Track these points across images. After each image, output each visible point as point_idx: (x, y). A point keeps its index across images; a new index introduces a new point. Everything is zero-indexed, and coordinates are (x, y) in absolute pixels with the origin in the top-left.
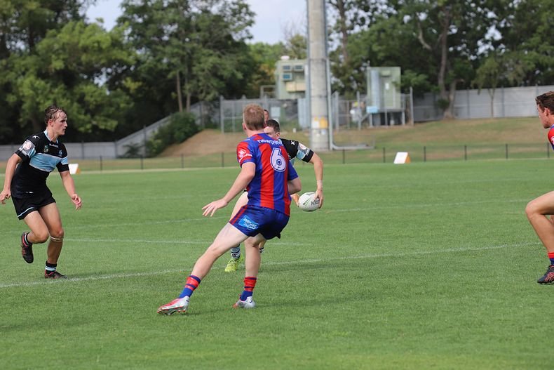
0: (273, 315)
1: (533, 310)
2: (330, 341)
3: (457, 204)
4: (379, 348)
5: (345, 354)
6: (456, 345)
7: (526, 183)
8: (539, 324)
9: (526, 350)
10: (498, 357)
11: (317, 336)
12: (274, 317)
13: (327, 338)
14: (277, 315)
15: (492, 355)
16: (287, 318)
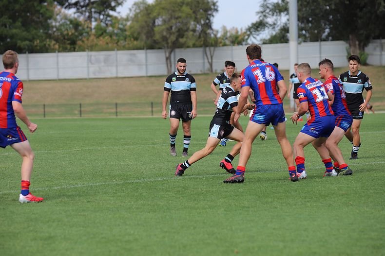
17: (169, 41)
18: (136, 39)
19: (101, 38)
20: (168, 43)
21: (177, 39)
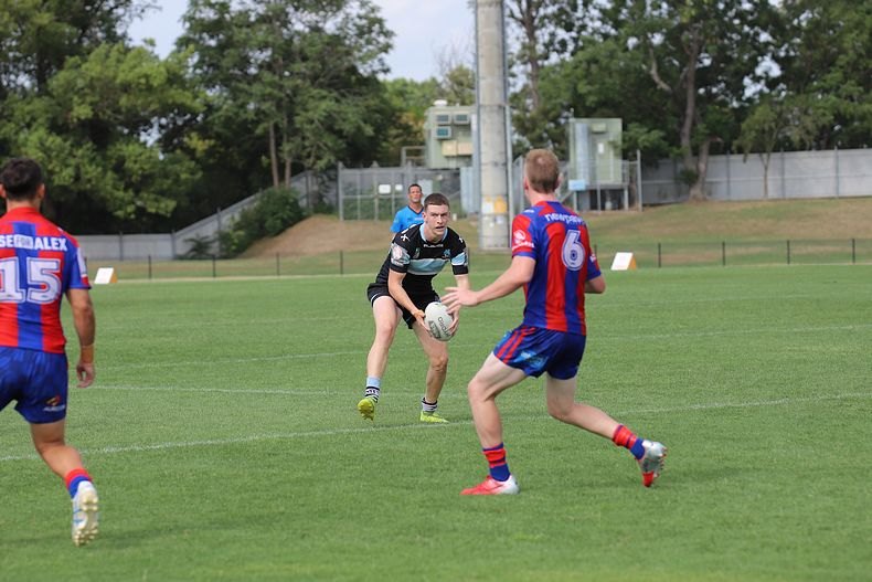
0: (421, 507)
1: (830, 501)
2: (509, 548)
3: (711, 334)
4: (587, 560)
5: (534, 569)
6: (709, 556)
7: (818, 301)
8: (840, 523)
9: (819, 565)
10: (775, 575)
11: (492, 541)
13: (506, 543)
14: (427, 507)
15: (764, 572)
16: (442, 511)
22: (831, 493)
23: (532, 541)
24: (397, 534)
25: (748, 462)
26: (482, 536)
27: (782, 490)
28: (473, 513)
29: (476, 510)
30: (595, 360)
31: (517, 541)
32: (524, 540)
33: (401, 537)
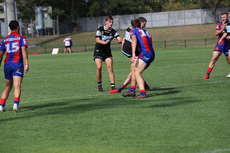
0: (11, 130)
1: (138, 123)
2: (42, 141)
3: (89, 73)
4: (68, 144)
5: (52, 147)
6: (106, 141)
7: (119, 62)
8: (143, 129)
9: (140, 143)
10: (127, 146)
11: (36, 140)
12: (11, 131)
13: (41, 140)
14: (13, 130)
15: (124, 146)
16: (18, 131)
17: (214, 3)
18: (195, 3)
19: (176, 3)
20: (213, 5)
21: (219, 2)
22: (138, 120)
23: (49, 139)
24: (5, 139)
25: (110, 112)
26: (32, 138)
27: (123, 120)
28: (28, 131)
29: (28, 130)
30: (55, 82)
31: (44, 139)
32: (46, 139)
33: (6, 139)
